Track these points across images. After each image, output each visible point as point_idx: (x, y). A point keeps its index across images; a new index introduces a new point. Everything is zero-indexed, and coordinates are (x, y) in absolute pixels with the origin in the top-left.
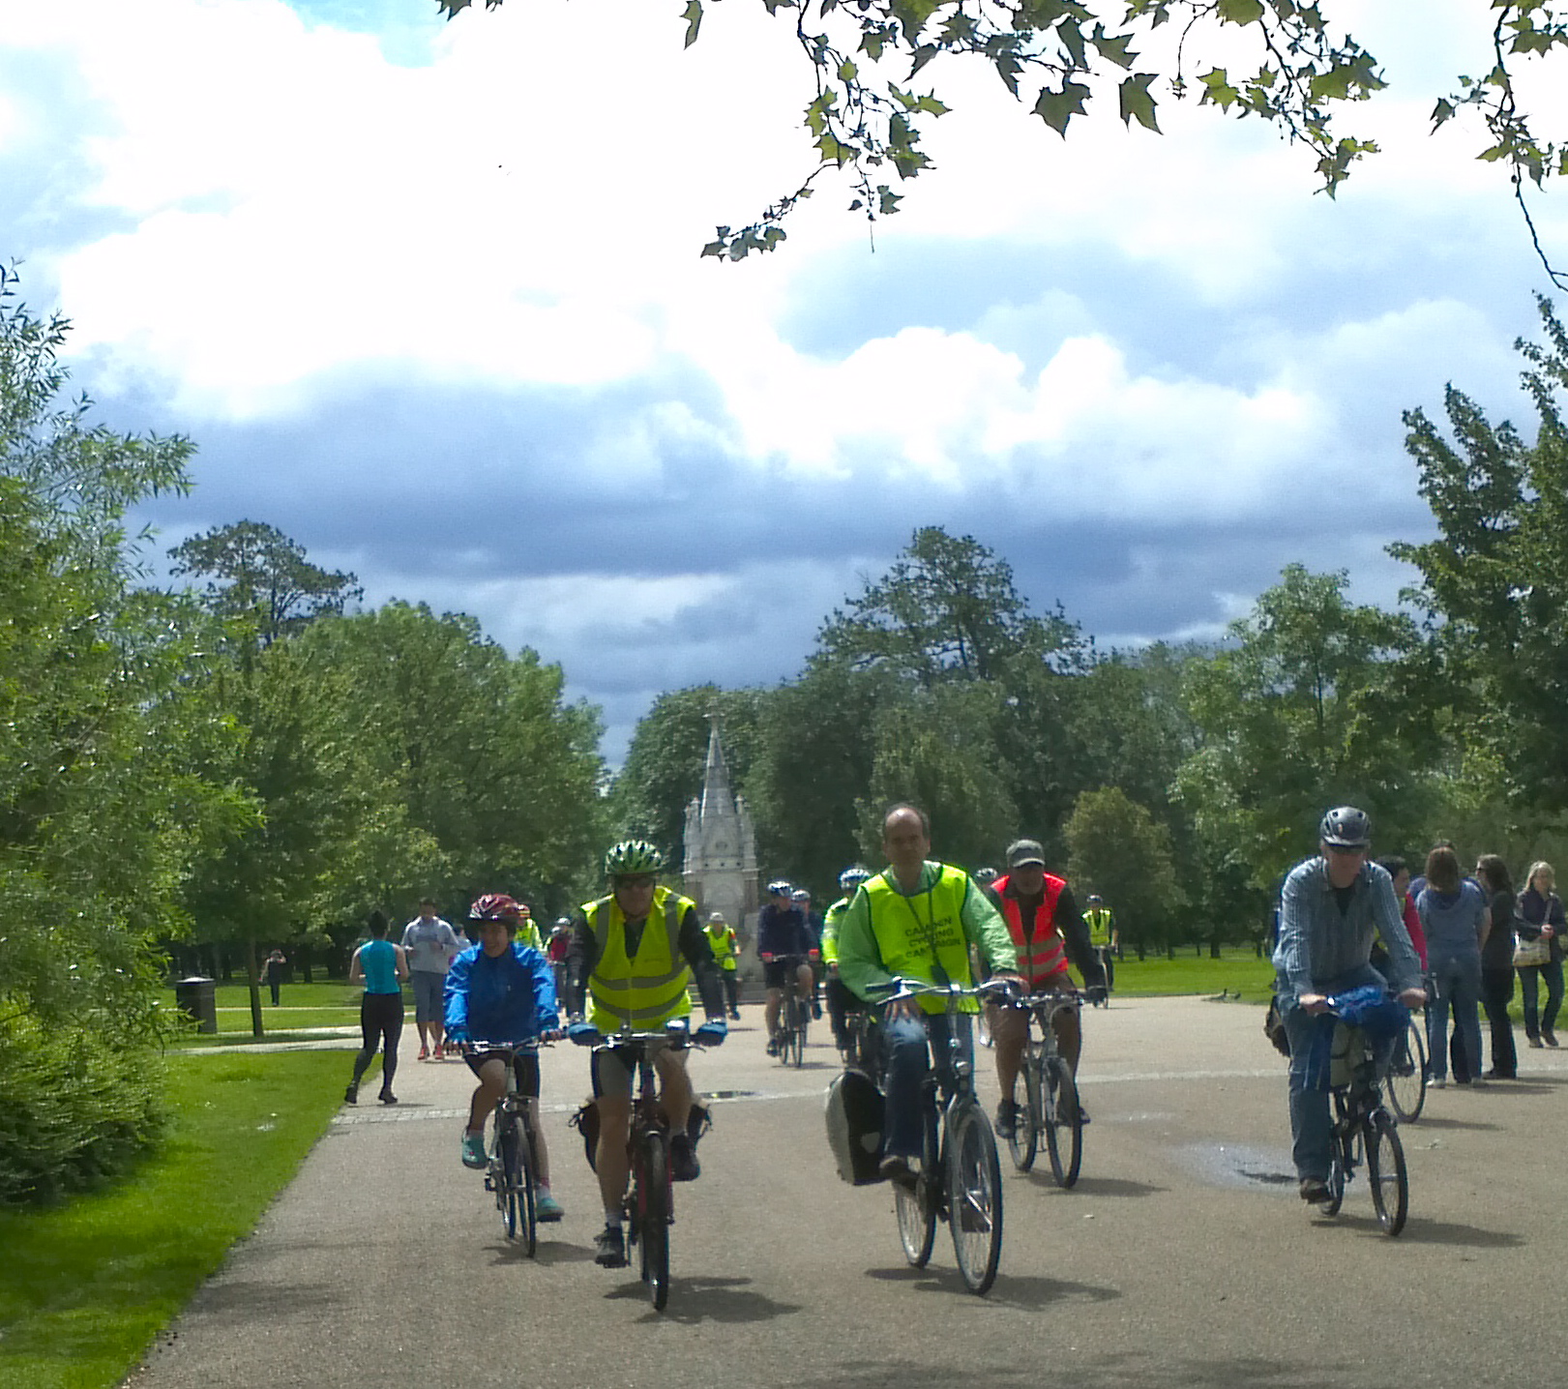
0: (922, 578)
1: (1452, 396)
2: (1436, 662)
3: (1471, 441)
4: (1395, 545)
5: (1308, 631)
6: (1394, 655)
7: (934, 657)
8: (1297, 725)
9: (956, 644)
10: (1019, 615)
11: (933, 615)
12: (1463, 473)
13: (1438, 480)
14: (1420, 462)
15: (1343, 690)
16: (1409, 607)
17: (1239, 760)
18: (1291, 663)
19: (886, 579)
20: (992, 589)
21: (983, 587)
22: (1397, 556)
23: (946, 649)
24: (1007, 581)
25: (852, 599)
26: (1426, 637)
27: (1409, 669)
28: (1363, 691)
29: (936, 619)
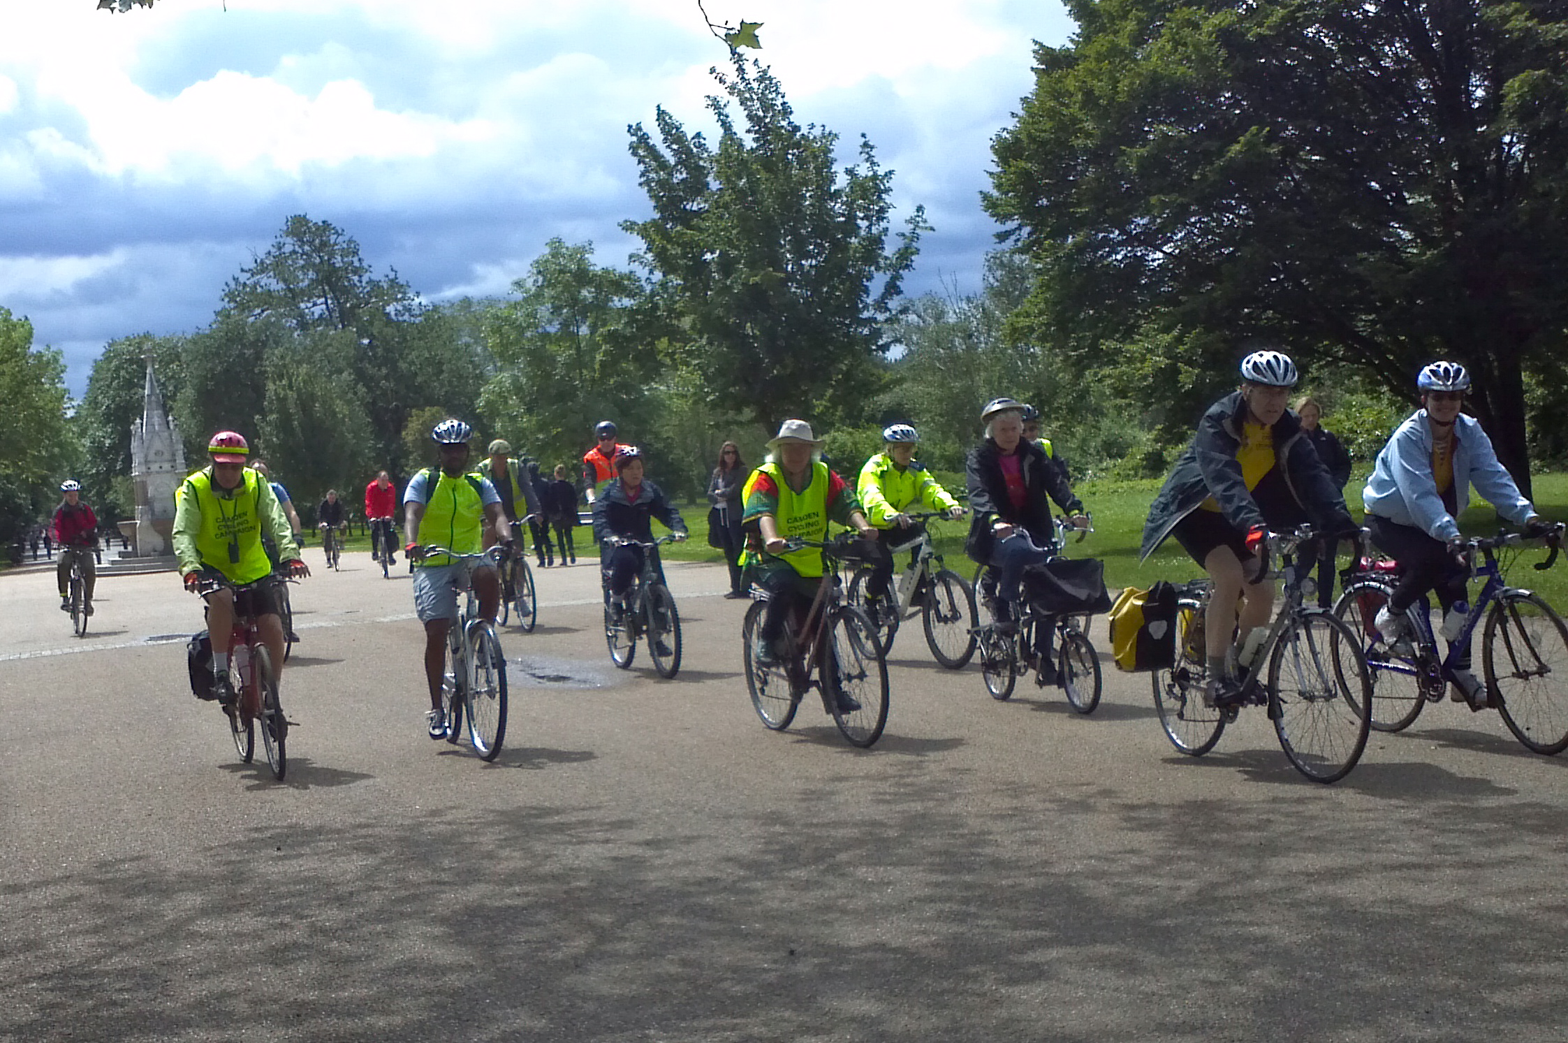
0: (294, 252)
1: (661, 114)
2: (655, 307)
3: (675, 147)
4: (626, 221)
5: (567, 286)
6: (627, 302)
7: (307, 311)
8: (563, 354)
9: (323, 300)
10: (365, 279)
11: (305, 280)
12: (670, 170)
13: (652, 175)
14: (639, 163)
15: (593, 329)
16: (636, 267)
17: (524, 380)
18: (556, 310)
19: (269, 253)
20: (346, 259)
21: (339, 258)
22: (627, 230)
23: (315, 305)
24: (355, 253)
25: (246, 268)
26: (648, 288)
27: (637, 312)
28: (606, 329)
29: (307, 282)
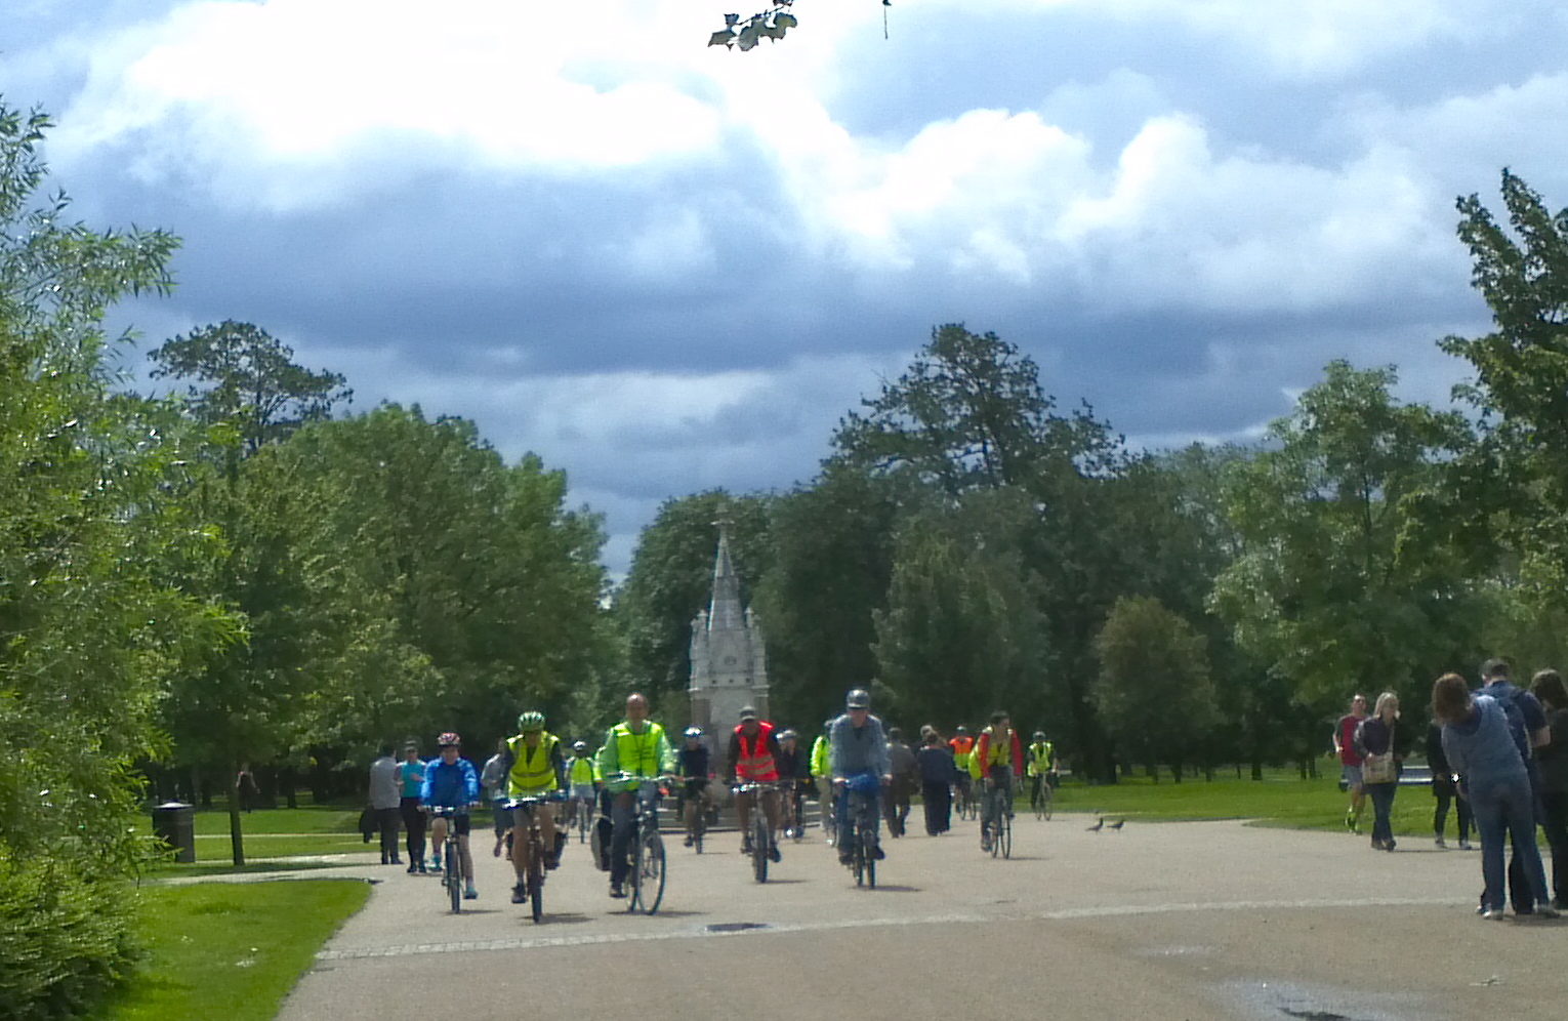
0: (942, 377)
1: (1509, 182)
2: (1493, 463)
3: (1528, 229)
4: (1448, 338)
5: (1353, 432)
6: (1446, 455)
7: (955, 461)
8: (1344, 533)
9: (979, 446)
10: (1044, 416)
11: (956, 416)
12: (1520, 262)
13: (1494, 270)
14: (1473, 251)
15: (1392, 495)
16: (1462, 404)
17: (1281, 569)
18: (1334, 466)
19: (905, 378)
20: (1017, 388)
21: (1007, 386)
22: (1450, 351)
23: (968, 452)
24: (1032, 379)
25: (869, 399)
26: (1481, 437)
27: (1463, 470)
28: (1413, 494)
29: (958, 419)
